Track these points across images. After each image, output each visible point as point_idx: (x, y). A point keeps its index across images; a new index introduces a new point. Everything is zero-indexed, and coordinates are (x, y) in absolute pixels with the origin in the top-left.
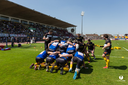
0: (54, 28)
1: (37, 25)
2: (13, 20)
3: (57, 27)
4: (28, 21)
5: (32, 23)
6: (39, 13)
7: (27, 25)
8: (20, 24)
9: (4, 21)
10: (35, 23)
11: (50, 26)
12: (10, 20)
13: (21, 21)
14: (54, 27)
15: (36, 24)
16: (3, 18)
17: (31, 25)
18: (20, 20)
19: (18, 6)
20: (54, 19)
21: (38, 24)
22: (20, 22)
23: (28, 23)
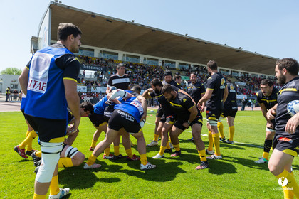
0: (240, 75)
1: (196, 69)
2: (147, 62)
3: (250, 73)
4: (177, 62)
5: (185, 64)
6: (199, 41)
7: (175, 69)
8: (159, 68)
9: (131, 64)
10: (192, 64)
11: (230, 70)
12: (141, 61)
13: (163, 62)
14: (240, 71)
15: (195, 66)
16: (129, 58)
17: (183, 70)
18: (161, 59)
19: (153, 30)
20: (238, 51)
21: (198, 66)
22: (160, 64)
23: (177, 66)
